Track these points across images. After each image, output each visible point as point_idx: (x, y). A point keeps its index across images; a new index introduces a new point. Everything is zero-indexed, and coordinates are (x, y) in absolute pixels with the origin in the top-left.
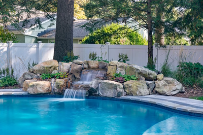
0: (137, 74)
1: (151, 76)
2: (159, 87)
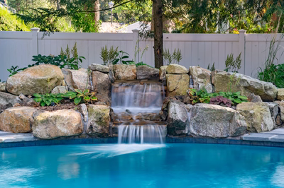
0: (242, 89)
1: (271, 93)
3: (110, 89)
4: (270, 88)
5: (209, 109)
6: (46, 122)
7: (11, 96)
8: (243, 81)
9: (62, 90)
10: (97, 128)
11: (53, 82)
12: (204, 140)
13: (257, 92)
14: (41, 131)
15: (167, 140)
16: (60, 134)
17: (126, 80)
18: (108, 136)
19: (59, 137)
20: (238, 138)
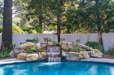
0: (81, 48)
1: (88, 49)
2: (93, 54)
3: (46, 48)
4: (88, 48)
5: (72, 53)
6: (29, 57)
7: (20, 50)
8: (81, 46)
9: (34, 48)
10: (43, 58)
11: (31, 46)
12: (71, 61)
13: (85, 48)
14: (28, 59)
15: (61, 61)
16: (33, 60)
17: (51, 46)
18: (46, 60)
19: (33, 61)
20: (80, 61)
